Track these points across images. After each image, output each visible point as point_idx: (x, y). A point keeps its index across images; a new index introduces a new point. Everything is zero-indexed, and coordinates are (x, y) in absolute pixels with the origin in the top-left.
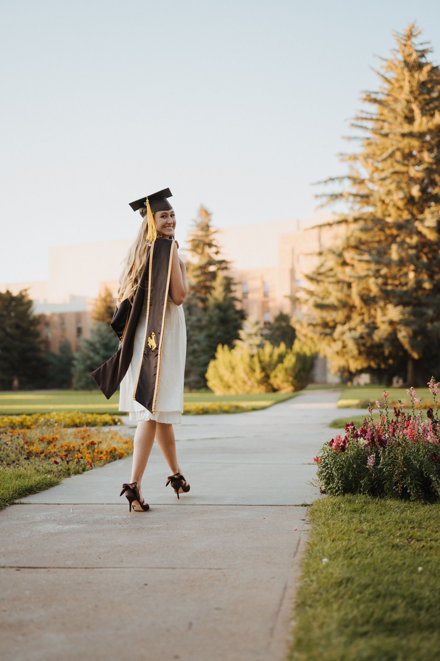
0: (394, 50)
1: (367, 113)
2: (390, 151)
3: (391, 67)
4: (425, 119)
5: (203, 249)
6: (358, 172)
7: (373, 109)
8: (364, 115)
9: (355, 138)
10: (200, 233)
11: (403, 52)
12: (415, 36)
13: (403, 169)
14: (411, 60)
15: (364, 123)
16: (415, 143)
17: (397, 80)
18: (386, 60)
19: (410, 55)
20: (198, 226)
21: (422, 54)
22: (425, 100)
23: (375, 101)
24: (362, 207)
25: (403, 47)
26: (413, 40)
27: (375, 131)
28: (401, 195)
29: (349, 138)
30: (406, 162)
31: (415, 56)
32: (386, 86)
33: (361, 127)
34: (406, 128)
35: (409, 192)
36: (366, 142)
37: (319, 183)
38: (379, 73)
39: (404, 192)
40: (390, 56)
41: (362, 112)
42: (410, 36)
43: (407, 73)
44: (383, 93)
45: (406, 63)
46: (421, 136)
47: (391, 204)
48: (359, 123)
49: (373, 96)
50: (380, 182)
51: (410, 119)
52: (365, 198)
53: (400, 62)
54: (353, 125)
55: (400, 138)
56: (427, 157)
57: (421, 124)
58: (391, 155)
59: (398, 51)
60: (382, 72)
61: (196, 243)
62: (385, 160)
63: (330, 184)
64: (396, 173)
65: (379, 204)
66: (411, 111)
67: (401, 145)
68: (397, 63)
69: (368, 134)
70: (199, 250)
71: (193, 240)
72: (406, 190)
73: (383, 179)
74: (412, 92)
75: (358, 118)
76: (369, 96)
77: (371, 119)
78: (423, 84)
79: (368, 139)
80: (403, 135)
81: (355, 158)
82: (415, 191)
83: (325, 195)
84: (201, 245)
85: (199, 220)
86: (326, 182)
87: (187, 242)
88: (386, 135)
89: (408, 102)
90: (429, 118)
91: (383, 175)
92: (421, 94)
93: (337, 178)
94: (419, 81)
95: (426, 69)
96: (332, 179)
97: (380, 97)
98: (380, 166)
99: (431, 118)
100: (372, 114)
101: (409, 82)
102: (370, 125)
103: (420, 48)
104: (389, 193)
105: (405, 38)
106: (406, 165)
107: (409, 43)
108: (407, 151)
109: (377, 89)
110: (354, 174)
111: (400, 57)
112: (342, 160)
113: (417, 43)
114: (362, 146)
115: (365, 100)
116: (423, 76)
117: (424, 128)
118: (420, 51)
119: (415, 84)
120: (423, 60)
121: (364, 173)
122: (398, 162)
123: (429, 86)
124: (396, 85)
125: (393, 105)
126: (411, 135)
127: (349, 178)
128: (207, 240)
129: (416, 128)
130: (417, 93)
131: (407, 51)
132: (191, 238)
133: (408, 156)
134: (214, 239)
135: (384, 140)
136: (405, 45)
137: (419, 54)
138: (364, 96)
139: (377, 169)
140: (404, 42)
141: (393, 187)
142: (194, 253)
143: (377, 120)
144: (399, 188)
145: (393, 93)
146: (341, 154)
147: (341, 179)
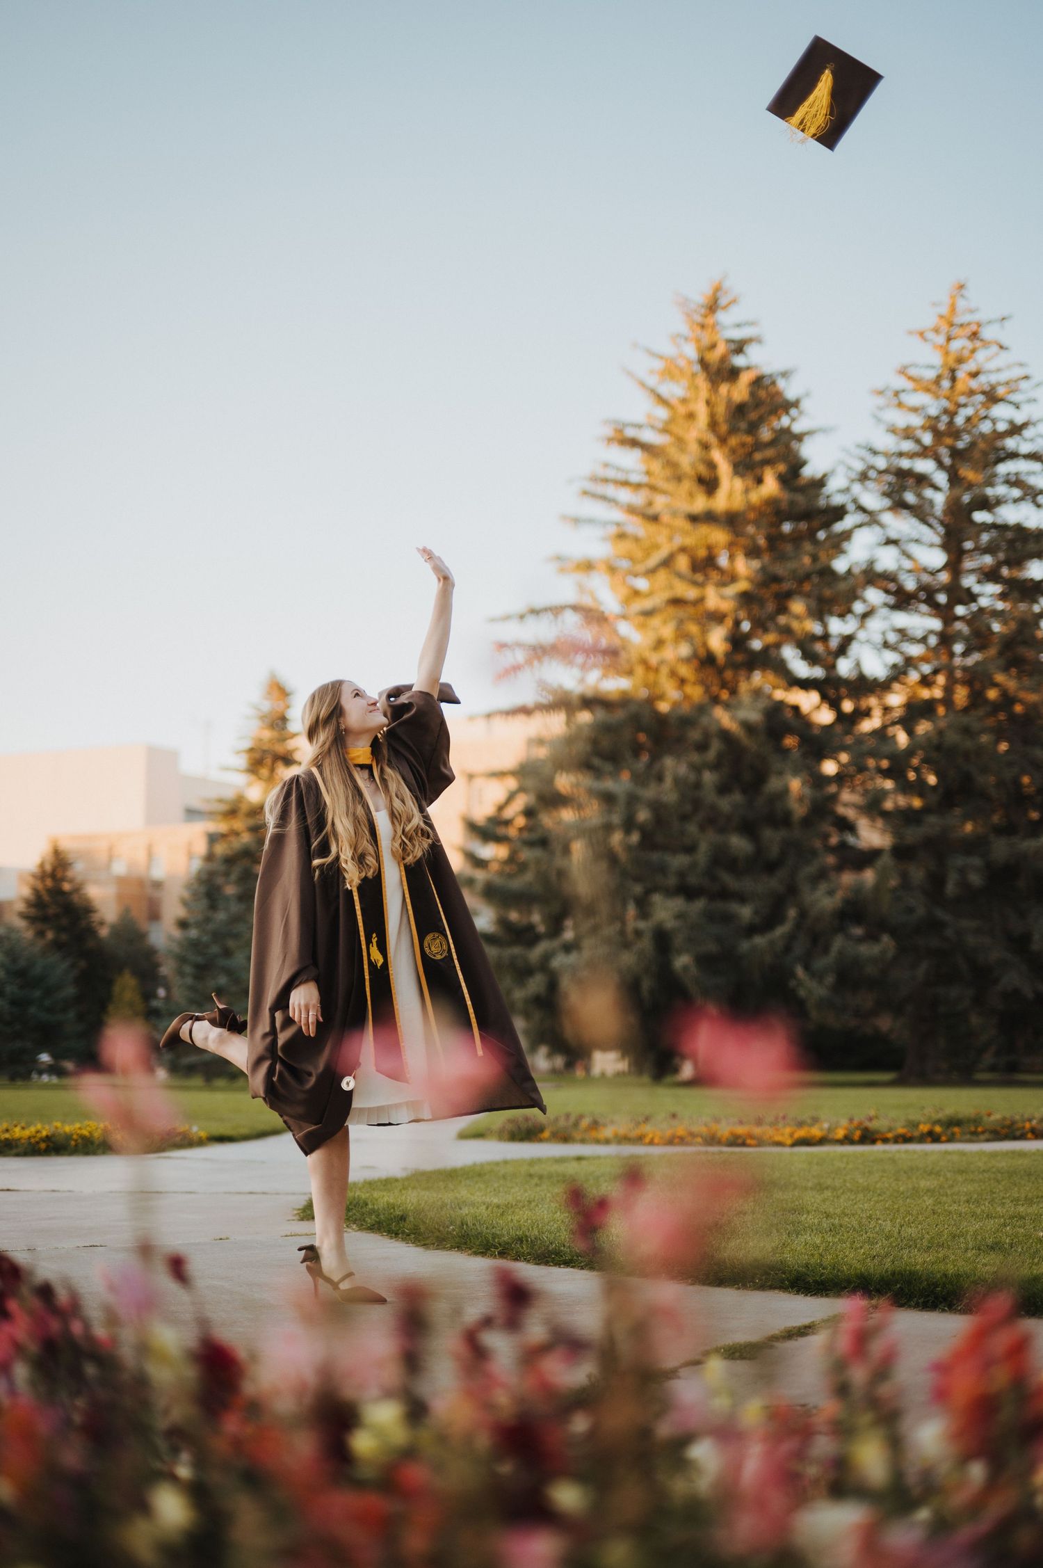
0: (679, 335)
1: (618, 469)
2: (663, 553)
3: (670, 371)
4: (739, 484)
5: (272, 770)
6: (595, 599)
7: (631, 461)
8: (611, 474)
9: (591, 521)
10: (267, 734)
11: (698, 341)
12: (725, 308)
13: (691, 593)
14: (714, 357)
15: (611, 491)
16: (719, 536)
17: (684, 401)
18: (661, 357)
19: (713, 346)
20: (262, 718)
21: (739, 347)
22: (743, 445)
23: (634, 443)
24: (605, 676)
25: (699, 331)
26: (721, 316)
27: (631, 510)
28: (685, 650)
29: (577, 521)
30: (699, 577)
31: (721, 349)
32: (662, 413)
33: (604, 498)
34: (700, 504)
35: (705, 644)
36: (613, 530)
37: (507, 618)
38: (643, 384)
39: (692, 644)
40: (669, 350)
41: (606, 465)
42: (713, 306)
43: (703, 383)
44: (653, 427)
45: (703, 363)
46: (732, 521)
47: (664, 671)
48: (600, 489)
49: (630, 433)
50: (641, 618)
51: (709, 484)
52: (612, 656)
53: (690, 362)
54: (585, 493)
55: (687, 525)
56: (744, 566)
57: (730, 495)
58: (667, 563)
59: (686, 339)
60: (652, 381)
61: (257, 755)
62: (651, 572)
63: (531, 621)
64: (677, 602)
65: (640, 671)
66: (712, 466)
67: (689, 541)
68: (682, 363)
69: (617, 515)
70: (264, 772)
71: (251, 750)
72: (698, 641)
73: (648, 614)
74: (713, 425)
75: (595, 479)
76: (620, 431)
77: (625, 483)
78: (739, 410)
79: (618, 524)
80: (694, 519)
81: (587, 566)
82: (717, 640)
83: (519, 645)
84: (269, 761)
85: (266, 706)
86: (522, 617)
87: (238, 753)
88: (655, 519)
89: (705, 446)
90: (750, 482)
91: (647, 604)
92: (733, 430)
93: (546, 610)
94: (729, 401)
95: (745, 379)
96: (535, 612)
97: (648, 436)
98: (642, 584)
99: (755, 486)
100: (627, 472)
101: (708, 403)
102: (625, 495)
103: (737, 334)
104: (659, 644)
105: (703, 311)
106: (701, 585)
107: (710, 321)
108: (702, 553)
109: (639, 418)
110: (587, 601)
111: (691, 352)
112: (562, 570)
113: (729, 324)
114: (604, 539)
115: (610, 440)
116: (739, 391)
117: (738, 503)
118: (732, 341)
119: (721, 410)
120: (739, 361)
121: (610, 601)
122: (679, 575)
123: (753, 416)
124: (682, 410)
125: (673, 453)
126: (709, 518)
127: (575, 608)
128: (280, 749)
129: (721, 502)
130: (724, 428)
131: (706, 339)
132: (247, 744)
133: (704, 565)
134: (297, 749)
135: (652, 528)
136: (703, 326)
137: (733, 346)
138: (609, 431)
139: (636, 593)
140: (699, 319)
141: (668, 631)
142: (252, 778)
143: (638, 486)
144: (681, 635)
145: (675, 429)
146: (559, 558)
147: (556, 610)
